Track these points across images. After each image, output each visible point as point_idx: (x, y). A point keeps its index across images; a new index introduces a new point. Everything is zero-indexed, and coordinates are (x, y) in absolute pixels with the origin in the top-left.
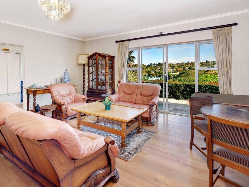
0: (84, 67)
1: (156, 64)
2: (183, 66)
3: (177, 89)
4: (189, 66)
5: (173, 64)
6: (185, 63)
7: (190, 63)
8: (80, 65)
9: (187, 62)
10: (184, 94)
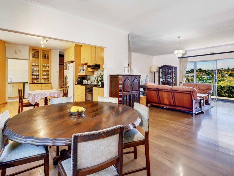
0: (155, 73)
1: (188, 71)
2: (222, 72)
3: (221, 89)
4: (230, 73)
5: (208, 71)
6: (223, 69)
7: (231, 70)
8: (151, 72)
9: (226, 69)
10: (228, 93)
